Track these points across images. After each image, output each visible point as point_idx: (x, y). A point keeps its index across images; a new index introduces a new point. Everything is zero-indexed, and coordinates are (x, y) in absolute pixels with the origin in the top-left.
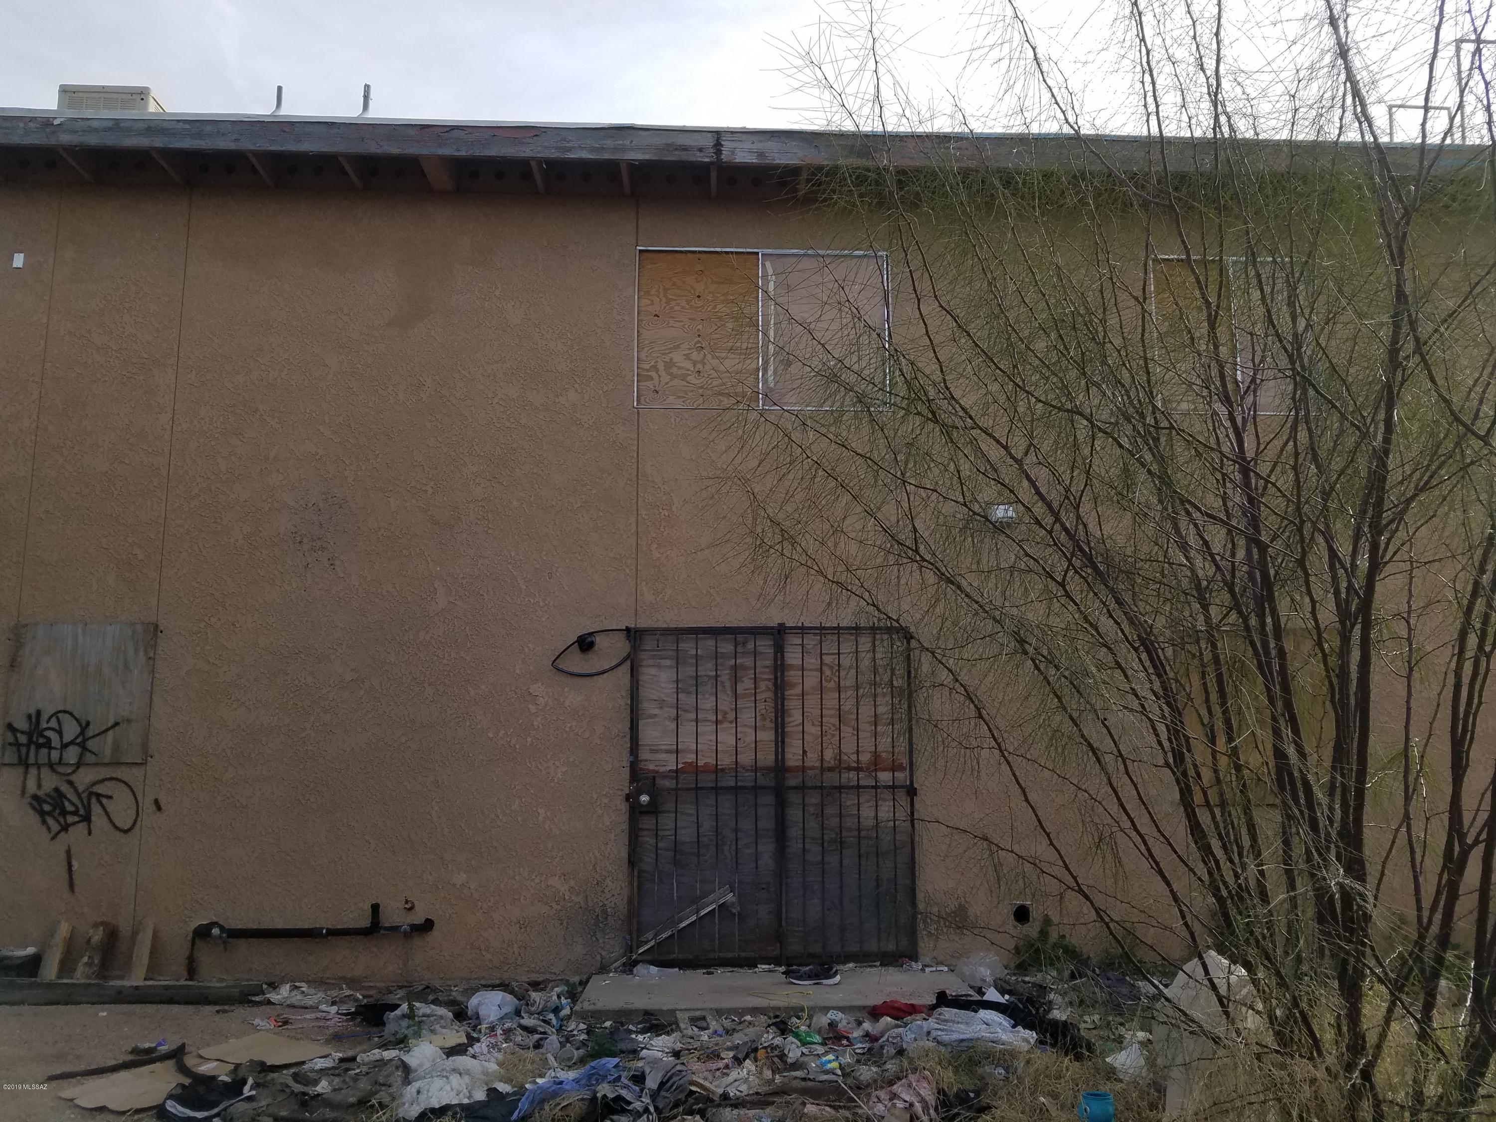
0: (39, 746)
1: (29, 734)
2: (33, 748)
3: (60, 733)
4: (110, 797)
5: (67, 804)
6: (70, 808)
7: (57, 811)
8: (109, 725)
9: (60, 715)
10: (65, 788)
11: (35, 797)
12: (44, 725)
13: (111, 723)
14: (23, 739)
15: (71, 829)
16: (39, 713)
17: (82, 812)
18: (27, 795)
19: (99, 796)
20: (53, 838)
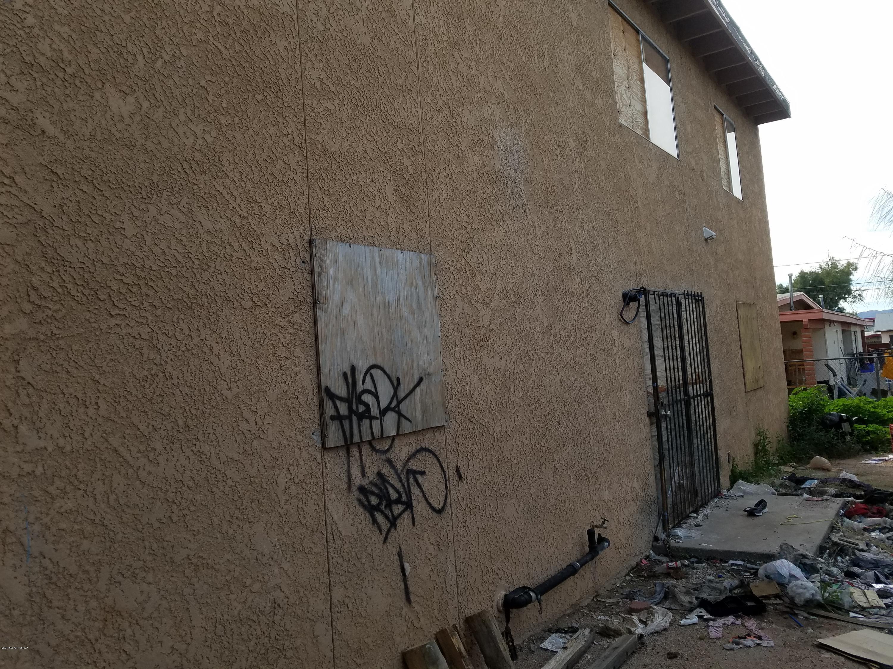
0: (361, 417)
1: (348, 401)
2: (354, 419)
3: (376, 396)
4: (423, 473)
5: (391, 490)
6: (394, 496)
7: (384, 503)
8: (416, 382)
9: (373, 371)
10: (386, 471)
11: (362, 489)
12: (360, 387)
13: (416, 380)
14: (343, 409)
15: (398, 523)
16: (353, 369)
17: (404, 499)
18: (354, 489)
19: (415, 473)
20: (385, 540)
